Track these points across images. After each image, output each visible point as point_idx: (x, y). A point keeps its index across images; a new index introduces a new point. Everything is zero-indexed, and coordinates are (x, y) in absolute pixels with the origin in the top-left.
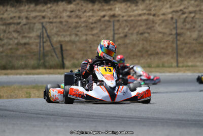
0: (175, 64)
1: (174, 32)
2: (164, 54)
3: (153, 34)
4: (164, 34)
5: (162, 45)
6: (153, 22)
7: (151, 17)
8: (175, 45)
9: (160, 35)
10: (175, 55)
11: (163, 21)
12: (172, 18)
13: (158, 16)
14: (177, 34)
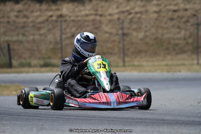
0: (121, 64)
1: (120, 32)
2: (111, 54)
3: (99, 34)
4: (111, 34)
5: (109, 45)
6: (100, 22)
7: (98, 18)
8: (121, 45)
9: (107, 35)
10: (122, 55)
11: (110, 21)
12: (119, 19)
13: (105, 16)
14: (124, 34)
